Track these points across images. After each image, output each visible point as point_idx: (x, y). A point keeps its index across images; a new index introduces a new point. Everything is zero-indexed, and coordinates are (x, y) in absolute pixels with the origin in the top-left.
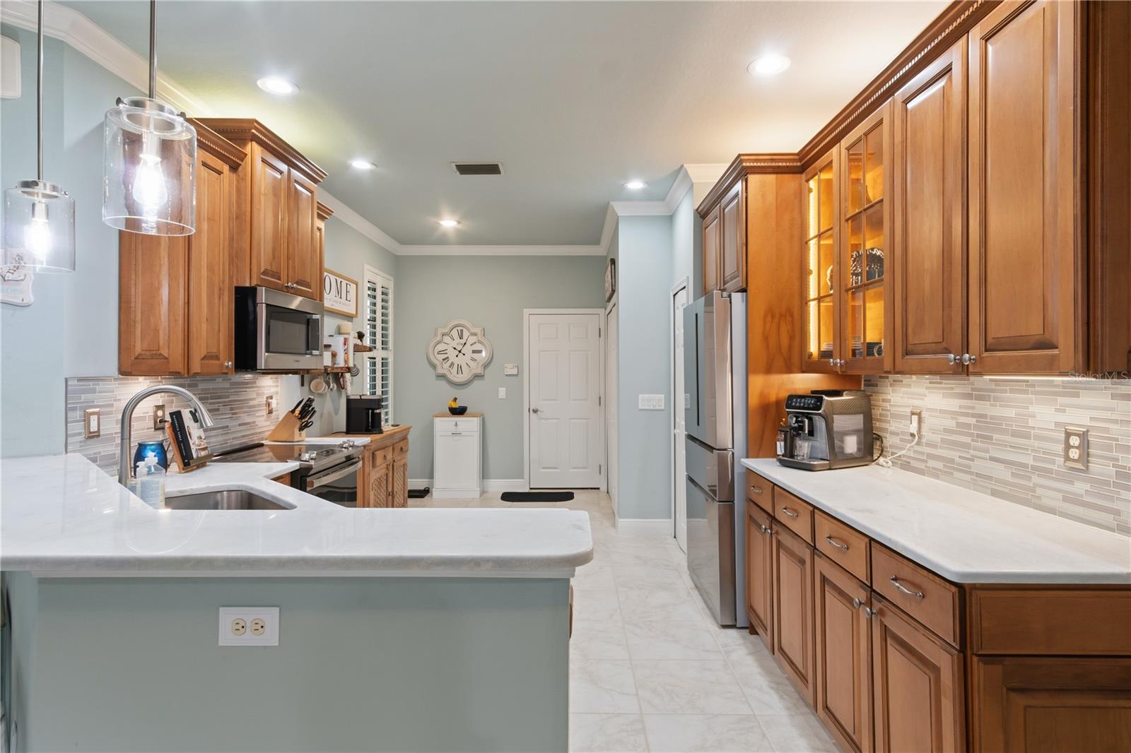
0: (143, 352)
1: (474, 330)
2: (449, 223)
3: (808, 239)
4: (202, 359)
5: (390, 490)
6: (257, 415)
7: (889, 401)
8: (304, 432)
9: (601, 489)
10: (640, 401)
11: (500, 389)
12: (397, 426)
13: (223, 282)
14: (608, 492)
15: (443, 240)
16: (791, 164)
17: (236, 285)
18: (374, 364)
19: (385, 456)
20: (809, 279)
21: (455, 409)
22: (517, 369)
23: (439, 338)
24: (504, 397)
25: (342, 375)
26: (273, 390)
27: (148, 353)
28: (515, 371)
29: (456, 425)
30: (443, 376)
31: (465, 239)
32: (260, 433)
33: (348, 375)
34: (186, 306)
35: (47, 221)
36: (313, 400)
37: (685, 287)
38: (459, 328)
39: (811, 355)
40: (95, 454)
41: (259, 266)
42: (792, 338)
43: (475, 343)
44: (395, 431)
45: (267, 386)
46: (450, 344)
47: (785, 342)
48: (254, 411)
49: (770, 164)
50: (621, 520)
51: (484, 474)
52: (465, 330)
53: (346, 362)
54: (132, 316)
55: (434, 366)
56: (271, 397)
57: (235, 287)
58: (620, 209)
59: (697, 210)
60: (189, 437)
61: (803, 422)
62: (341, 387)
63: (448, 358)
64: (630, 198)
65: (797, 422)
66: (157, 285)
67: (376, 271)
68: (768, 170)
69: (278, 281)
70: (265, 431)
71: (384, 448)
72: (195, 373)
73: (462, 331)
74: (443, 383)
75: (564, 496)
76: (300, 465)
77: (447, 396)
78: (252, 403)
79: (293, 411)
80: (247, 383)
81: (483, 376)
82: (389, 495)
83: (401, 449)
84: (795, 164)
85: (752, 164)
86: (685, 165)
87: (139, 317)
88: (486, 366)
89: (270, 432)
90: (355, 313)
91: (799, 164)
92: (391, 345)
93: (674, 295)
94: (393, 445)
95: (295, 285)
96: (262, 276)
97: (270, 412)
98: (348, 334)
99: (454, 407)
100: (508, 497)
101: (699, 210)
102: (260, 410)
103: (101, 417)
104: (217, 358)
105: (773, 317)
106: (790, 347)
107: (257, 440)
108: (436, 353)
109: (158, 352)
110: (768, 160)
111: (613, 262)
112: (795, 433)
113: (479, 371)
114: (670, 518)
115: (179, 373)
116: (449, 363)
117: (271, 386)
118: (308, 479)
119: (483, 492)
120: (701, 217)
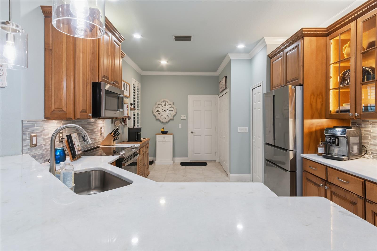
0: (55, 109)
1: (170, 103)
2: (164, 62)
3: (330, 64)
4: (80, 112)
5: (144, 163)
6: (97, 135)
7: (370, 131)
8: (115, 142)
9: (216, 161)
10: (239, 129)
11: (179, 124)
12: (145, 138)
13: (88, 80)
14: (219, 162)
15: (162, 69)
16: (323, 33)
17: (92, 81)
18: (134, 115)
19: (143, 150)
20: (330, 80)
21: (164, 132)
22: (185, 117)
23: (157, 105)
24: (181, 127)
25: (125, 119)
26: (102, 125)
27: (57, 109)
28: (185, 118)
29: (164, 138)
30: (158, 120)
31: (170, 69)
32: (98, 142)
33: (127, 119)
34: (74, 89)
35: (14, 43)
36: (119, 129)
37: (261, 86)
38: (164, 102)
39: (331, 111)
40: (35, 154)
41: (102, 74)
42: (322, 105)
43: (170, 107)
44: (146, 140)
45: (100, 124)
46: (160, 108)
47: (319, 106)
48: (95, 134)
49: (314, 33)
50: (231, 174)
51: (174, 156)
52: (167, 103)
53: (128, 114)
54: (50, 93)
55: (155, 116)
56: (102, 128)
57: (92, 82)
58: (232, 56)
59: (268, 55)
60: (74, 146)
61: (335, 140)
62: (125, 124)
63: (160, 113)
64: (239, 52)
65: (330, 139)
66: (61, 79)
67: (136, 81)
68: (313, 35)
69: (108, 81)
70: (99, 142)
71: (142, 147)
72: (77, 118)
73: (165, 103)
74: (158, 122)
75: (203, 164)
76: (120, 156)
77: (160, 127)
78: (95, 130)
79: (111, 134)
80: (93, 122)
81: (173, 120)
82: (144, 165)
83: (147, 147)
84: (325, 33)
85: (307, 32)
86: (264, 37)
87: (53, 94)
88: (174, 116)
89: (101, 142)
90: (129, 96)
91: (326, 33)
92: (140, 108)
93: (252, 89)
94: (145, 146)
95: (114, 83)
96: (103, 78)
97: (101, 134)
98: (128, 103)
99: (163, 131)
100: (183, 164)
101: (269, 56)
102: (98, 133)
103: (37, 137)
104: (86, 112)
105: (314, 96)
106: (321, 109)
107: (97, 145)
108: (156, 110)
109: (62, 109)
110: (314, 31)
111: (226, 77)
112: (331, 144)
113: (172, 118)
114: (250, 174)
115: (71, 118)
116: (161, 115)
117: (101, 124)
118: (123, 163)
119: (173, 162)
120: (270, 58)
